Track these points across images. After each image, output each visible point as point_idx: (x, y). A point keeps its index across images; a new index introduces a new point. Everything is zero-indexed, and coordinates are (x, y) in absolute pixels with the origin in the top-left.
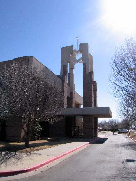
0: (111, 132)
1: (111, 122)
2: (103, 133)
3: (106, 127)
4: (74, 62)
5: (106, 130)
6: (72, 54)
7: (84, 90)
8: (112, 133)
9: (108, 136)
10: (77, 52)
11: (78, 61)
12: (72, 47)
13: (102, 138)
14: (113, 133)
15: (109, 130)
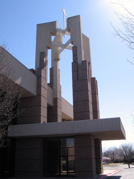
0: (125, 164)
1: (125, 148)
2: (113, 166)
3: (117, 157)
4: (60, 48)
5: (117, 162)
6: (54, 34)
7: (74, 91)
8: (126, 166)
9: (121, 171)
10: (64, 32)
11: (65, 46)
12: (54, 23)
13: (110, 175)
14: (128, 165)
15: (121, 162)
